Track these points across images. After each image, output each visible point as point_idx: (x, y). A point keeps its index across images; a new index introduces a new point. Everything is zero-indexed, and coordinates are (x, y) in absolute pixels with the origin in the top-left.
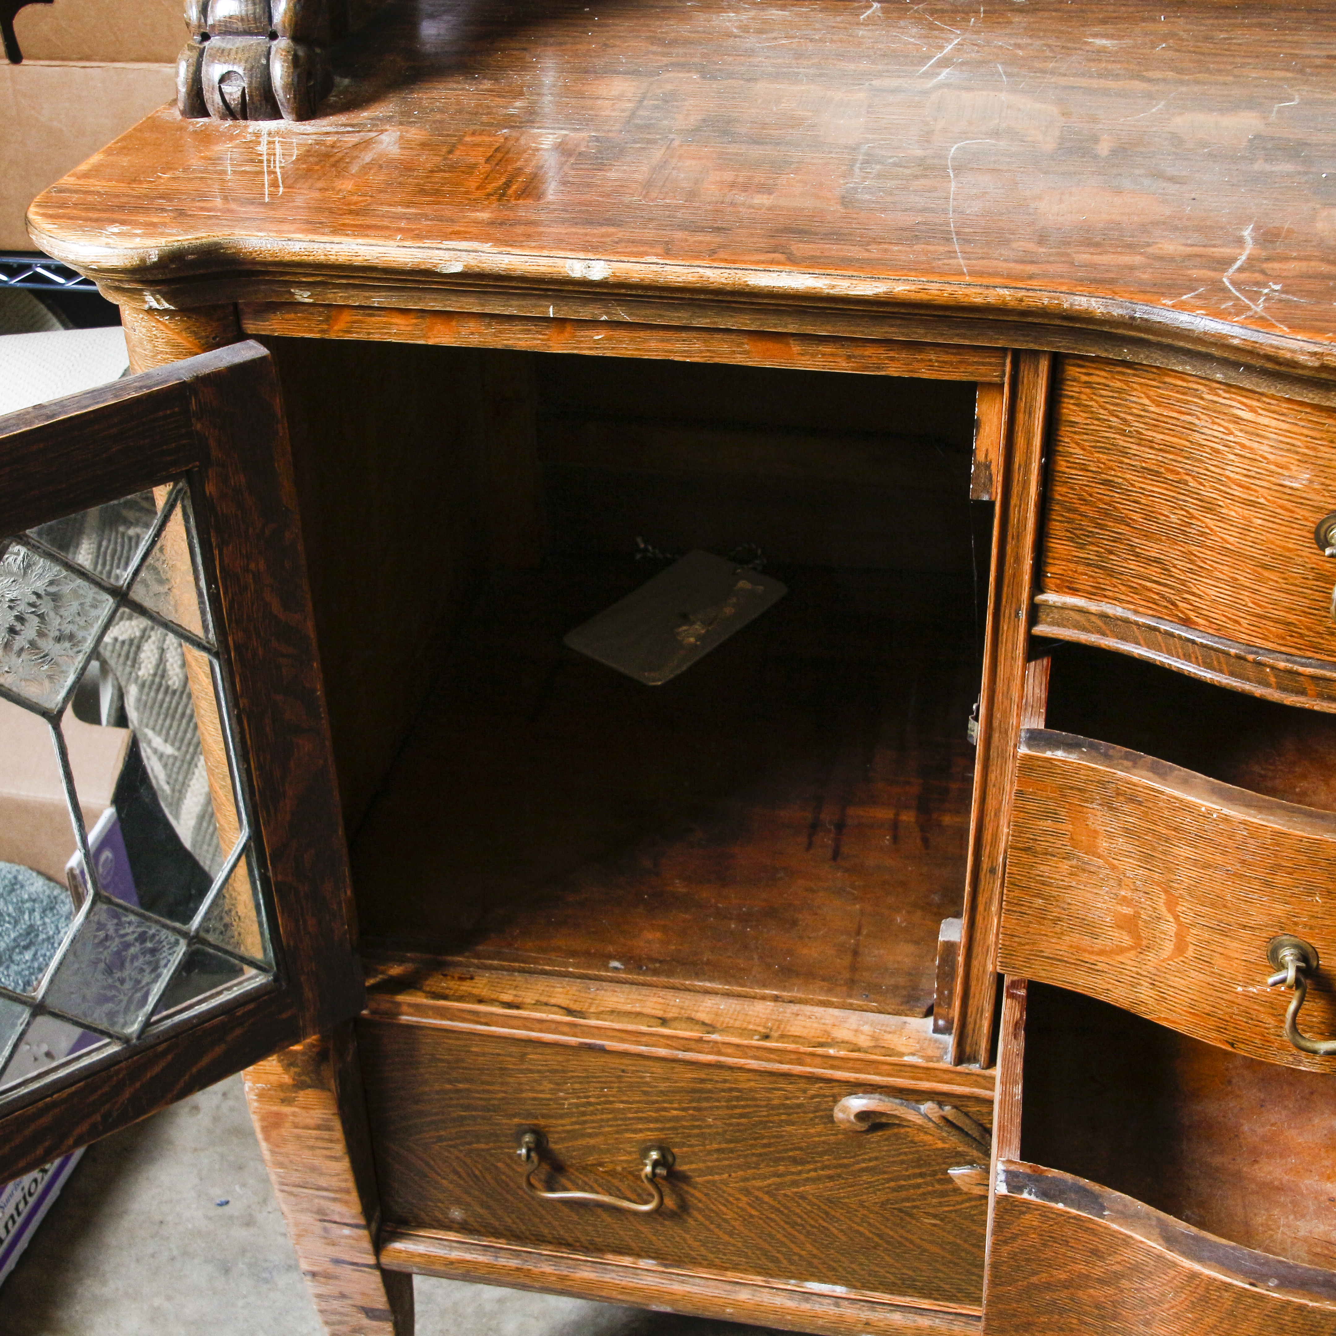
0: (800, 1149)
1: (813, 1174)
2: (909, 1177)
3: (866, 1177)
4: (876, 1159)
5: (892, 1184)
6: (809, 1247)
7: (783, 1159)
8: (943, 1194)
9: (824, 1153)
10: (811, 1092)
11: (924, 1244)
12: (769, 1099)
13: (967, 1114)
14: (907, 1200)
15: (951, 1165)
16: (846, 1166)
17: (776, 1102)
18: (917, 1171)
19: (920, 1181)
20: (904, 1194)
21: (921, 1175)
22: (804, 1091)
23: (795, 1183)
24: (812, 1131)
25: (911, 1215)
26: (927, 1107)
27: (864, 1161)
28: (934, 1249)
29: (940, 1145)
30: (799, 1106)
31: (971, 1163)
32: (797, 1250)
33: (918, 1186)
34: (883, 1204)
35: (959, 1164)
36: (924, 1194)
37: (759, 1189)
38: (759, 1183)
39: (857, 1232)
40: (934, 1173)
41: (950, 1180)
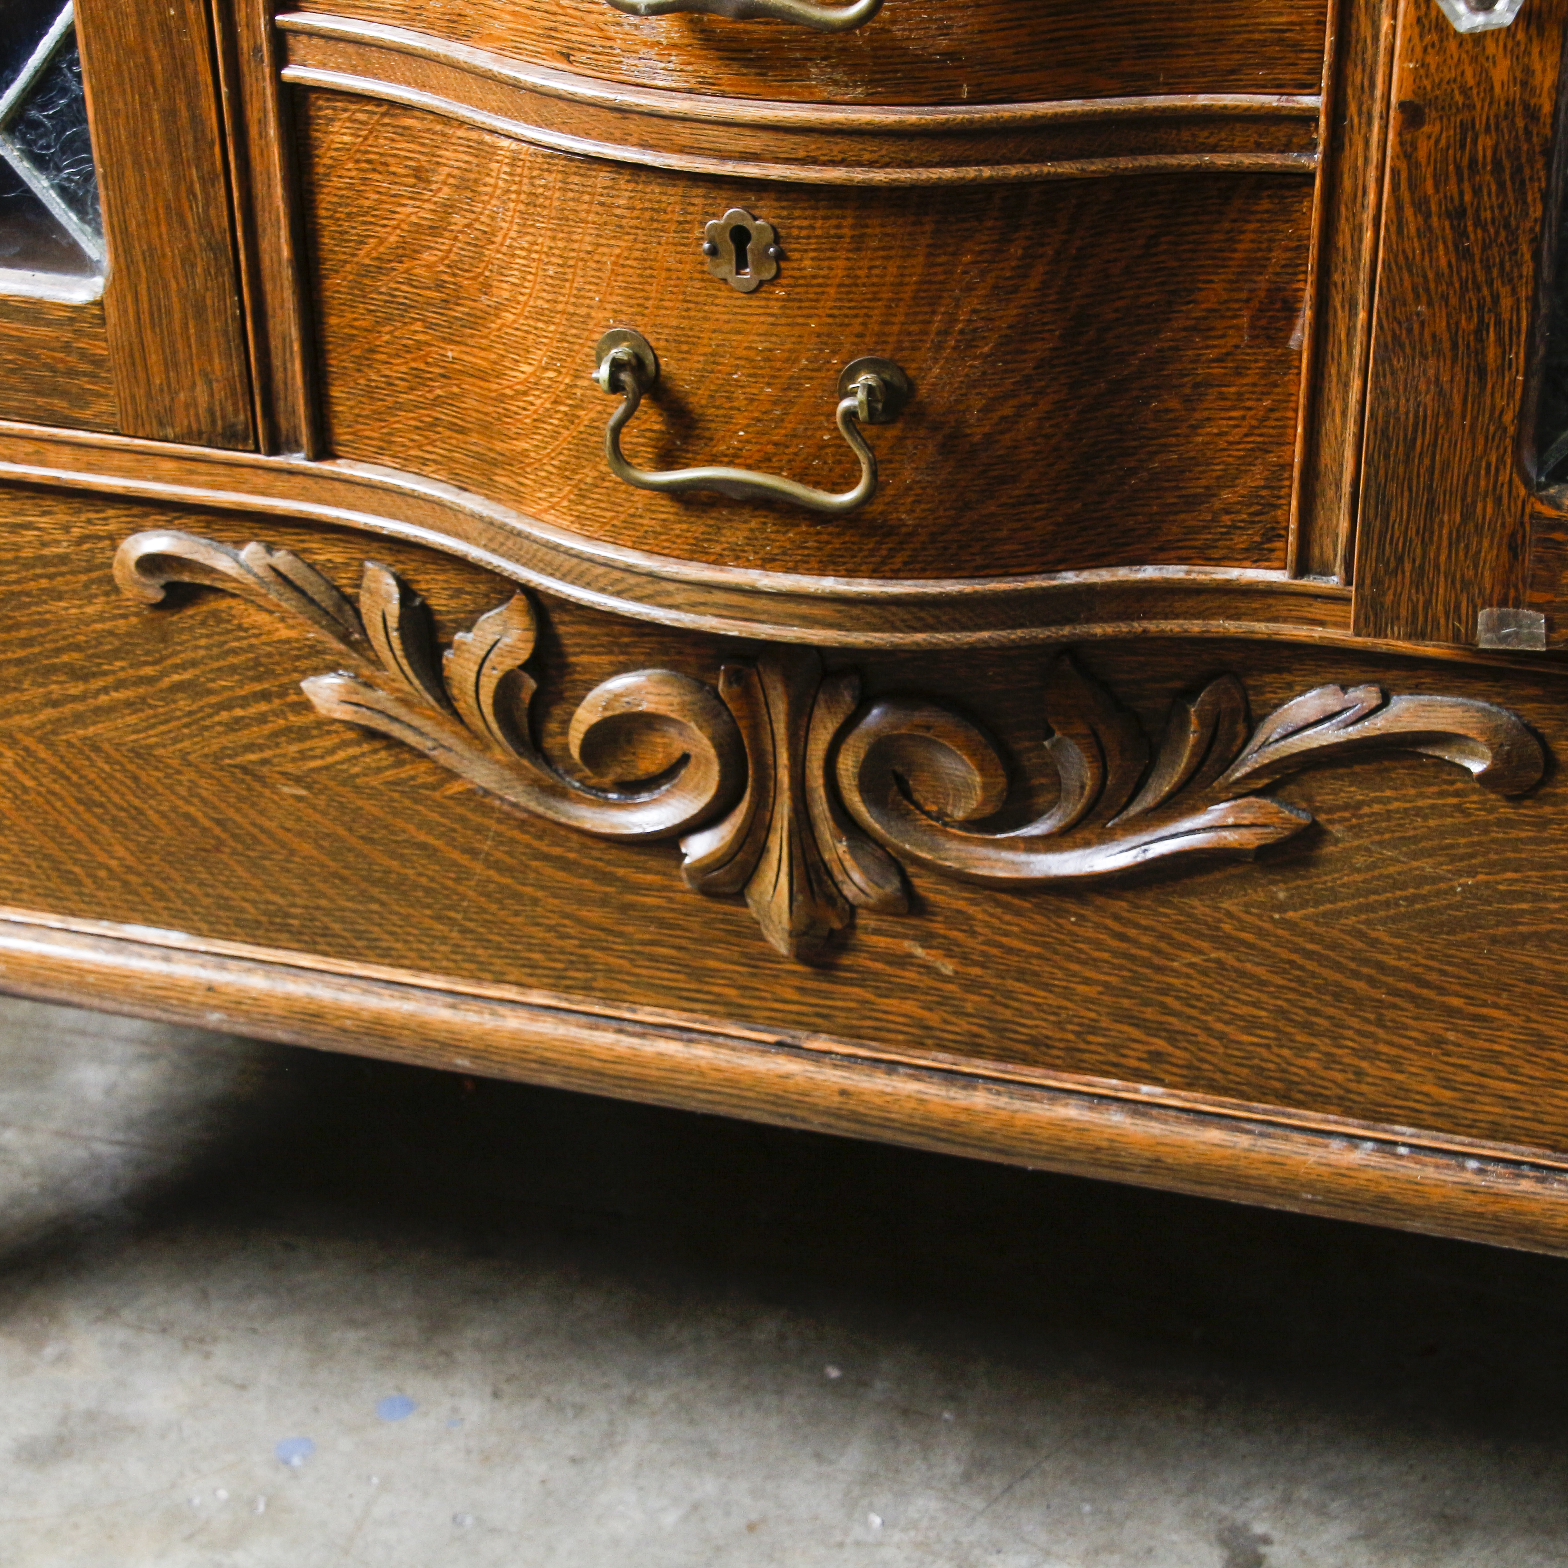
0: (77, 647)
1: (103, 699)
2: (245, 702)
3: (184, 703)
4: (194, 664)
5: (224, 716)
6: (120, 851)
7: (53, 669)
8: (301, 734)
9: (116, 655)
10: (76, 532)
11: (287, 837)
12: (17, 547)
13: (311, 566)
14: (250, 747)
15: (305, 673)
16: (150, 681)
17: (27, 553)
18: (258, 687)
19: (263, 707)
20: (244, 736)
21: (265, 696)
22: (66, 529)
23: (79, 719)
24: (89, 610)
25: (261, 779)
26: (251, 552)
27: (176, 668)
28: (307, 848)
29: (284, 633)
30: (63, 559)
31: (333, 668)
32: (102, 857)
33: (262, 719)
34: (217, 758)
35: (317, 671)
36: (275, 734)
37: (29, 732)
38: (26, 721)
39: (187, 816)
40: (283, 692)
41: (306, 706)
